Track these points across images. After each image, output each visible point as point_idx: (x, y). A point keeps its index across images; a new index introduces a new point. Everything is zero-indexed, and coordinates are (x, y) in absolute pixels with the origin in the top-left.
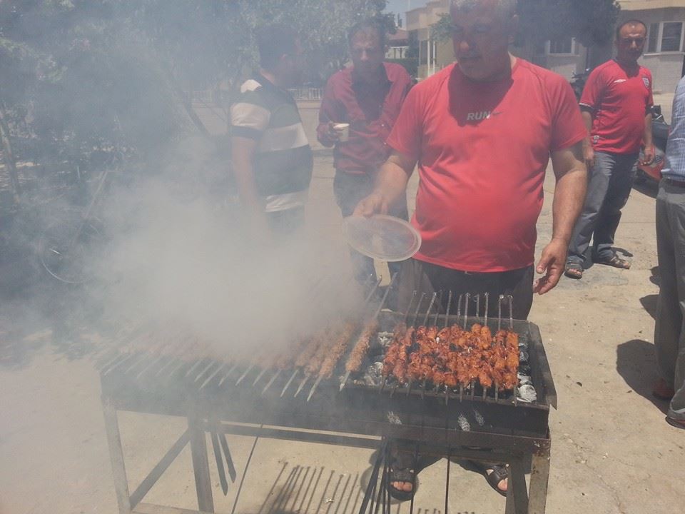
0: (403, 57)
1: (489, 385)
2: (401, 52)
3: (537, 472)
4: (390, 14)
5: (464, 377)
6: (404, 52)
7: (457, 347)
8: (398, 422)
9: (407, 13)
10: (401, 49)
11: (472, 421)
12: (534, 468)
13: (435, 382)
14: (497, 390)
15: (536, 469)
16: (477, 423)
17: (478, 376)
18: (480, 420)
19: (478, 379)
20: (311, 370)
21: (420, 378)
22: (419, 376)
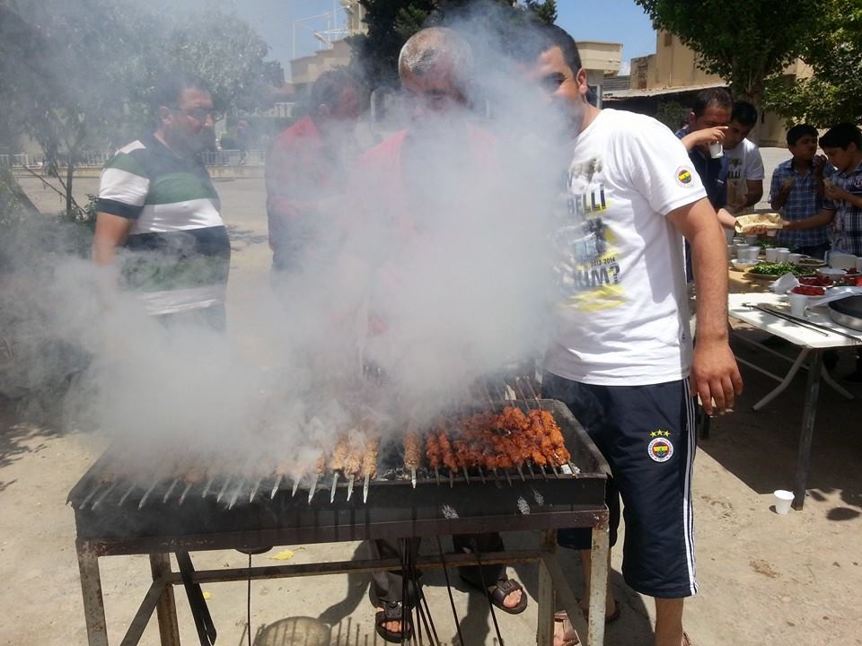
0: (289, 115)
1: (545, 462)
2: (286, 109)
3: (598, 547)
4: (273, 63)
5: (518, 457)
6: (289, 110)
7: (499, 431)
8: (455, 515)
9: (293, 62)
10: (285, 105)
11: (531, 502)
12: (595, 543)
13: (489, 467)
14: (553, 466)
15: (597, 544)
16: (537, 503)
17: (531, 454)
18: (540, 500)
19: (531, 458)
20: (353, 471)
21: (474, 465)
22: (472, 463)
